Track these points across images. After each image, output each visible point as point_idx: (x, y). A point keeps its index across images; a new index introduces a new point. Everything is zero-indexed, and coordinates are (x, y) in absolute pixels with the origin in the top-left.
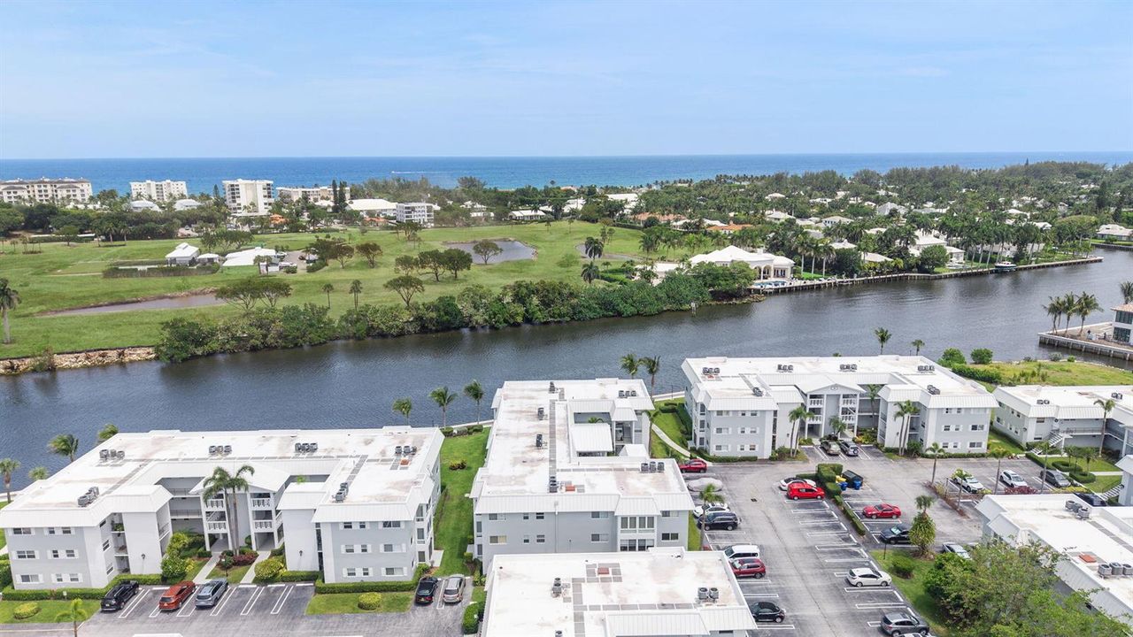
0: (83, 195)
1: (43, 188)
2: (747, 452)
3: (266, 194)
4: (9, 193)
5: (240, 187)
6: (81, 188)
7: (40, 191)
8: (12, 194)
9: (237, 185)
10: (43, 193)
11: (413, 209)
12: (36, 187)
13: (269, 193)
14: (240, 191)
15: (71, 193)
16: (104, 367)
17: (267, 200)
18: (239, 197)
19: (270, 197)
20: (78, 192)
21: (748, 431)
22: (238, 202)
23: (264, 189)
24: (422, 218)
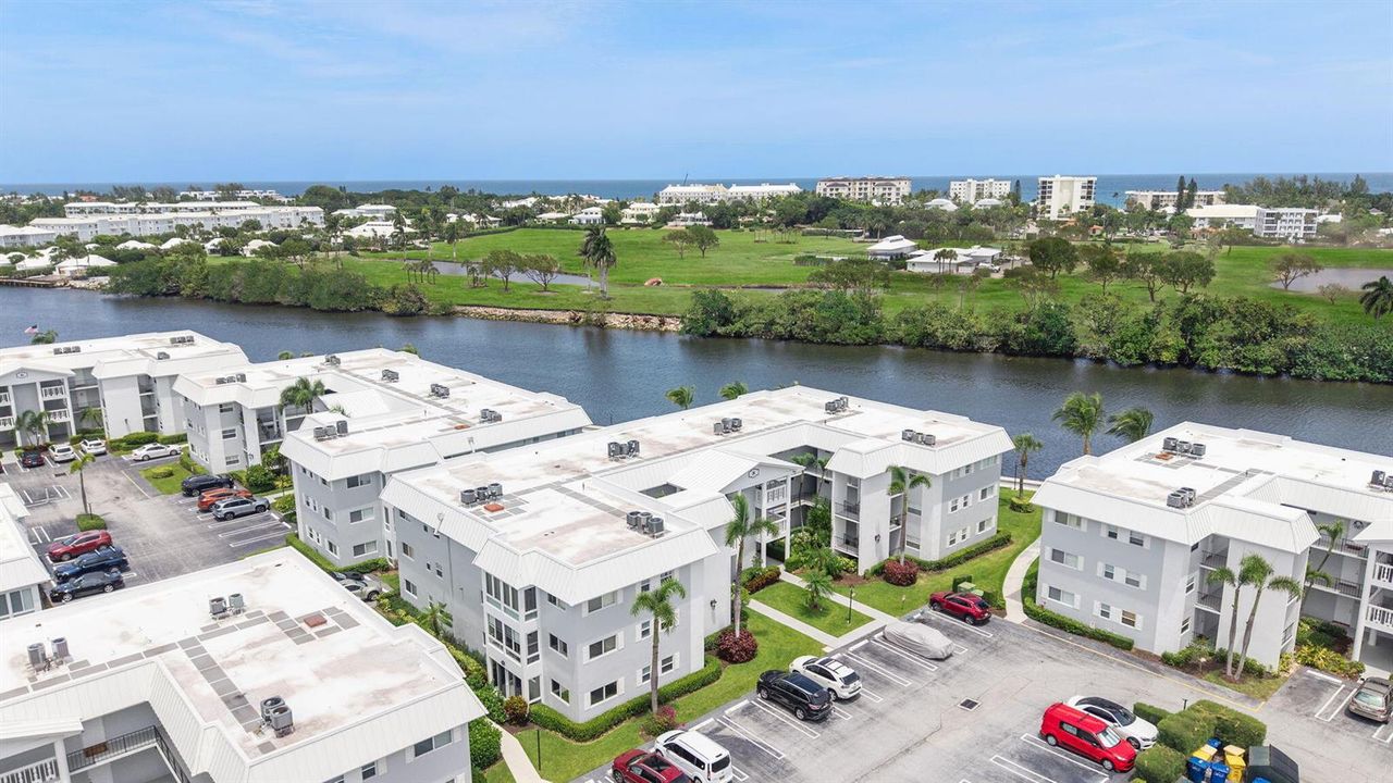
0: (898, 194)
1: (863, 186)
2: (1114, 625)
3: (1085, 194)
4: (832, 190)
5: (1053, 185)
6: (898, 186)
7: (860, 189)
8: (834, 192)
9: (1051, 182)
10: (863, 191)
11: (1279, 216)
12: (858, 185)
13: (1089, 193)
14: (1053, 190)
15: (887, 191)
16: (646, 331)
17: (1084, 203)
18: (1050, 197)
19: (1089, 198)
20: (894, 191)
21: (1120, 575)
22: (1047, 203)
23: (1083, 187)
24: (1293, 232)
